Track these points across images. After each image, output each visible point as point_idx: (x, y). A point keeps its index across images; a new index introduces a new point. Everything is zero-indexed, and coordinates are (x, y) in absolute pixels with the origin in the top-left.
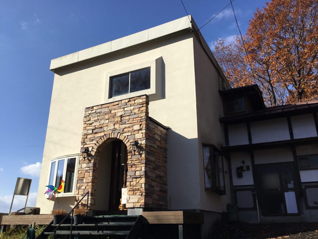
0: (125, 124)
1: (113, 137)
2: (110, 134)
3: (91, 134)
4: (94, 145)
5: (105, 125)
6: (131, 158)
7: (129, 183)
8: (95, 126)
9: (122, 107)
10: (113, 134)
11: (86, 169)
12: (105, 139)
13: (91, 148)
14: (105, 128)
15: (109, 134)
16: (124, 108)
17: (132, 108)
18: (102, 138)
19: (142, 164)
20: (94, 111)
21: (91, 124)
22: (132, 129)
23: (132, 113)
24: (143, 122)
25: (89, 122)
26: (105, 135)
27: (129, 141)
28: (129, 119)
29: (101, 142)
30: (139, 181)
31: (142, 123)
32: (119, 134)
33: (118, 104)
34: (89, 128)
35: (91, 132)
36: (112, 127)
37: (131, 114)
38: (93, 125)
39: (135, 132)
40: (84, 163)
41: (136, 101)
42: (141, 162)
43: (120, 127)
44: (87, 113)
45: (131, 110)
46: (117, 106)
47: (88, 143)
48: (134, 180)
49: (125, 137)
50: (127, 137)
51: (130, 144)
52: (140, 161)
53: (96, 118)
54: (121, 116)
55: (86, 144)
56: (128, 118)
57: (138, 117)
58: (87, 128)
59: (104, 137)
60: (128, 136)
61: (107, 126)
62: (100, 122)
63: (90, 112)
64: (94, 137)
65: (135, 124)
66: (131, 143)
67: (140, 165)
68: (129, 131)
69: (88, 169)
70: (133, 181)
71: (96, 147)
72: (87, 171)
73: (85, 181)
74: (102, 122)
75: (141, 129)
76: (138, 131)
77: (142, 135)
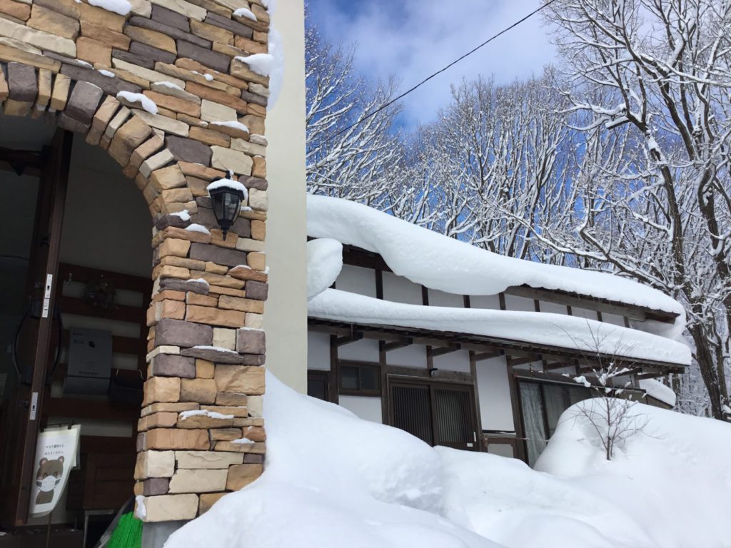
0: (153, 69)
2: (44, 76)
6: (188, 256)
7: (174, 382)
15: (37, 71)
19: (252, 302)
22: (195, 113)
23: (191, 32)
24: (252, 106)
27: (173, 162)
28: (178, 57)
30: (231, 382)
31: (250, 111)
32: (110, 103)
36: (65, 45)
37: (189, 37)
39: (211, 133)
42: (243, 288)
43: (113, 66)
45: (189, 20)
48: (204, 369)
50: (162, 138)
51: (183, 179)
52: (242, 283)
56: (169, 46)
57: (228, 72)
60: (167, 134)
65: (215, 95)
66: (185, 175)
67: (239, 304)
68: (177, 113)
70: (195, 378)
75: (246, 137)
76: (229, 135)
77: (249, 161)
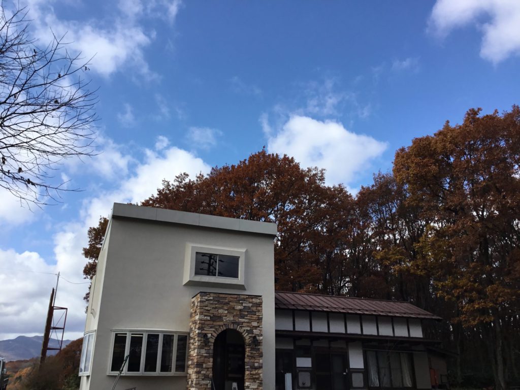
0: (244, 319)
1: (232, 328)
3: (209, 320)
4: (212, 332)
5: (224, 315)
6: (250, 351)
7: (249, 372)
8: (213, 313)
10: (232, 325)
11: (206, 355)
12: (225, 328)
13: (210, 335)
14: (224, 317)
15: (229, 324)
16: (242, 303)
17: (250, 305)
18: (221, 327)
20: (211, 298)
22: (251, 325)
23: (250, 309)
24: (260, 320)
25: (207, 308)
26: (225, 324)
27: (248, 335)
28: (248, 315)
29: (220, 331)
30: (258, 371)
32: (239, 327)
34: (206, 314)
35: (209, 318)
36: (232, 318)
38: (210, 312)
39: (253, 328)
40: (202, 348)
41: (253, 299)
43: (239, 320)
44: (204, 297)
45: (249, 307)
46: (235, 299)
47: (205, 329)
48: (254, 369)
49: (244, 330)
50: (246, 331)
51: (249, 337)
52: (259, 355)
53: (214, 306)
54: (240, 310)
56: (246, 313)
58: (204, 314)
59: (224, 326)
61: (226, 316)
62: (218, 311)
63: (206, 298)
64: (213, 324)
65: (254, 320)
67: (258, 358)
68: (248, 326)
69: (208, 355)
70: (252, 371)
71: (215, 335)
72: (206, 357)
73: (204, 366)
74: (220, 311)
75: (258, 327)
76: (256, 327)
77: (259, 331)
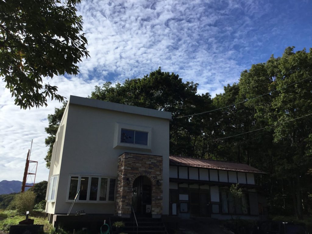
0: (152, 169)
1: (144, 175)
3: (130, 170)
4: (132, 177)
6: (155, 189)
8: (133, 166)
9: (150, 159)
10: (144, 173)
11: (128, 191)
12: (140, 175)
13: (131, 179)
15: (142, 173)
16: (151, 160)
17: (156, 161)
18: (138, 174)
20: (132, 156)
21: (130, 164)
25: (129, 162)
26: (140, 173)
27: (154, 179)
29: (137, 177)
32: (148, 174)
33: (147, 157)
34: (129, 166)
35: (130, 169)
36: (144, 169)
39: (157, 175)
40: (126, 187)
41: (158, 158)
44: (127, 156)
47: (128, 175)
48: (157, 200)
49: (152, 177)
51: (155, 181)
53: (133, 161)
54: (150, 164)
55: (127, 176)
56: (153, 166)
58: (127, 166)
61: (140, 168)
62: (136, 164)
63: (129, 156)
64: (132, 172)
65: (157, 171)
68: (154, 174)
69: (129, 191)
71: (134, 179)
72: (128, 192)
73: (127, 197)
74: (137, 165)
77: (161, 178)
